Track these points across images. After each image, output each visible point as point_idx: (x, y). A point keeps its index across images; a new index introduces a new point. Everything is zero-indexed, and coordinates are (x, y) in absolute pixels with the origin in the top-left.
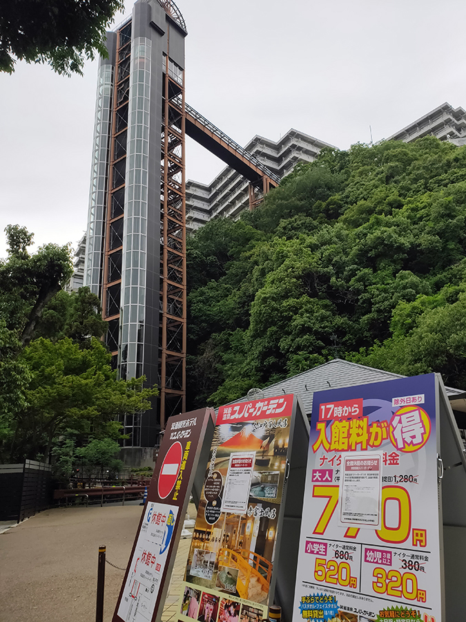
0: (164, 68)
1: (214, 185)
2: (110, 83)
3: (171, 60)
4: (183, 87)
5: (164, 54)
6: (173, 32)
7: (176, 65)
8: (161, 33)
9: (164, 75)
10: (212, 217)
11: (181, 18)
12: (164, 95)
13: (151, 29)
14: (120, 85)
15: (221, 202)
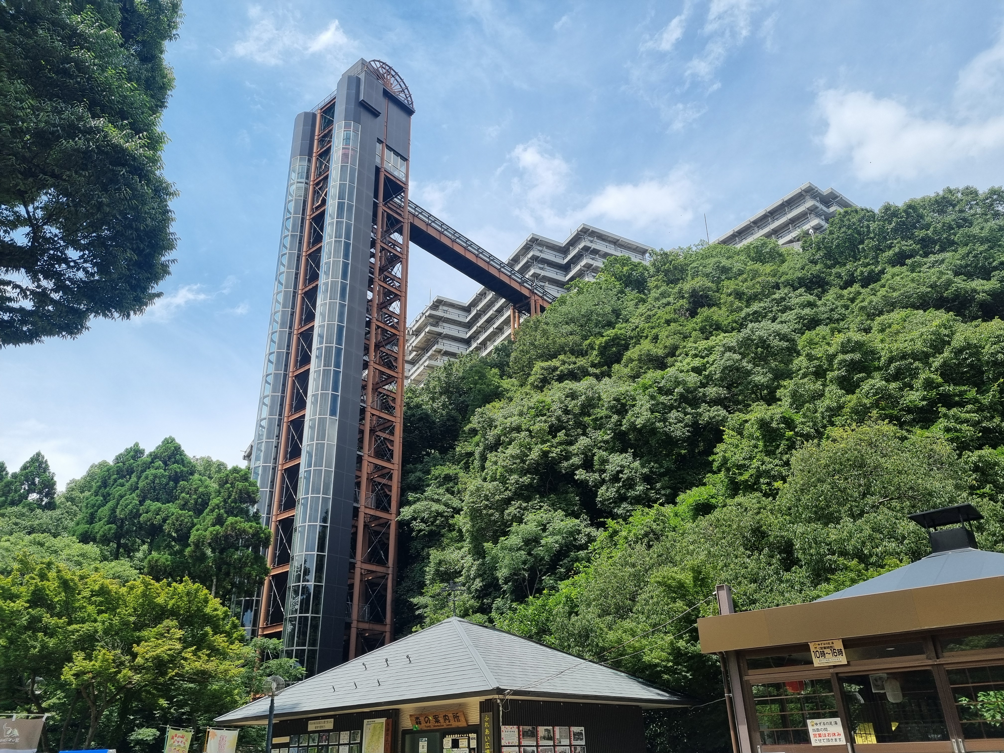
0: (378, 160)
1: (474, 304)
2: (304, 180)
3: (390, 148)
4: (406, 184)
5: (380, 141)
6: (394, 110)
7: (397, 154)
8: (375, 114)
9: (378, 170)
10: (471, 349)
11: (406, 91)
12: (376, 196)
13: (362, 110)
14: (317, 184)
15: (483, 328)
